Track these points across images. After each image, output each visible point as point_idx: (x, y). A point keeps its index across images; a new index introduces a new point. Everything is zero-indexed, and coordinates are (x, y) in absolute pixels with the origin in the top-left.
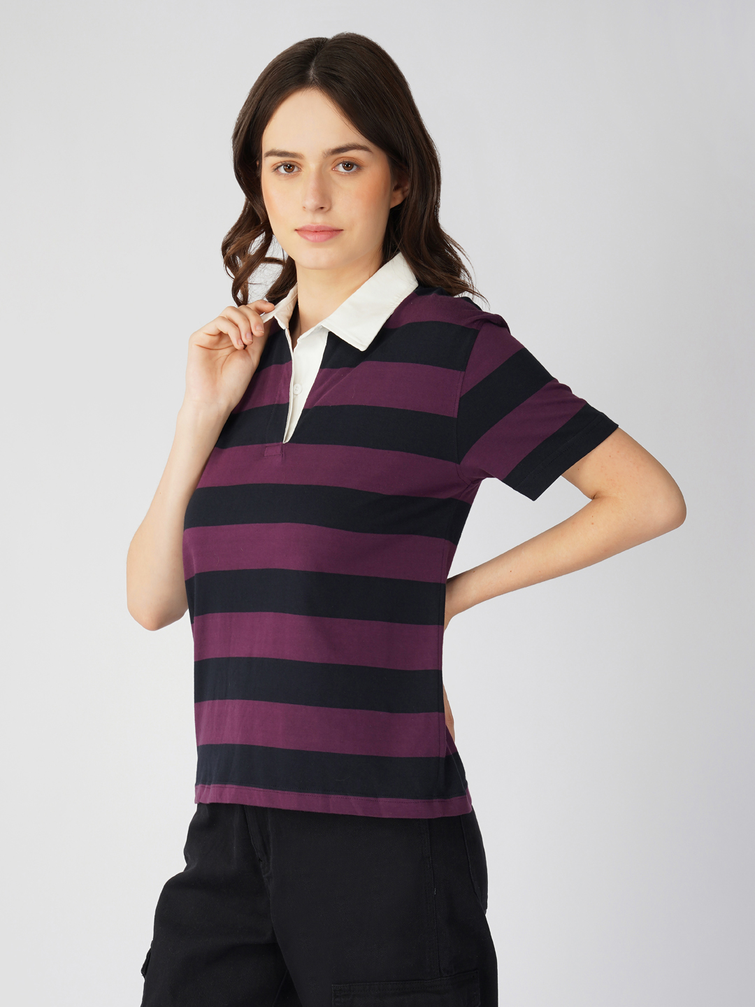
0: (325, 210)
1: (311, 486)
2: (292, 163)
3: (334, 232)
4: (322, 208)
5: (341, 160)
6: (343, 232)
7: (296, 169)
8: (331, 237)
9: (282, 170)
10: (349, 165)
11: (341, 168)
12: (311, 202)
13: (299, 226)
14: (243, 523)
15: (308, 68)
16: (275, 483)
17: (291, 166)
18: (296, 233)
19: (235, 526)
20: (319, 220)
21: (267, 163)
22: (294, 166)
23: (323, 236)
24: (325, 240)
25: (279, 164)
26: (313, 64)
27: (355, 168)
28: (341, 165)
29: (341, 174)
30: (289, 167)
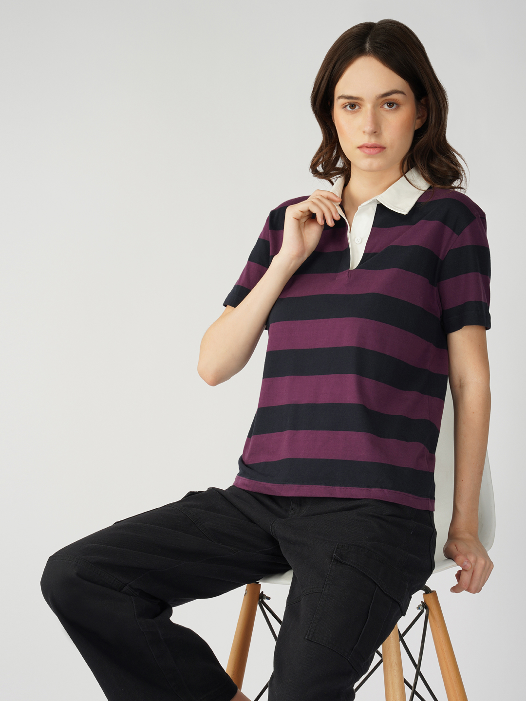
0: (377, 133)
1: (368, 293)
2: (355, 104)
3: (382, 148)
4: (375, 132)
5: (386, 102)
6: (386, 149)
7: (357, 107)
8: (380, 152)
9: (348, 108)
10: (390, 104)
11: (386, 107)
12: (368, 128)
13: (361, 144)
14: (323, 318)
15: (365, 43)
16: (345, 294)
17: (354, 104)
18: (358, 149)
19: (317, 320)
20: (373, 141)
21: (338, 104)
22: (355, 105)
23: (377, 150)
24: (376, 153)
25: (347, 104)
26: (368, 40)
27: (395, 106)
28: (386, 104)
29: (387, 111)
30: (353, 106)
